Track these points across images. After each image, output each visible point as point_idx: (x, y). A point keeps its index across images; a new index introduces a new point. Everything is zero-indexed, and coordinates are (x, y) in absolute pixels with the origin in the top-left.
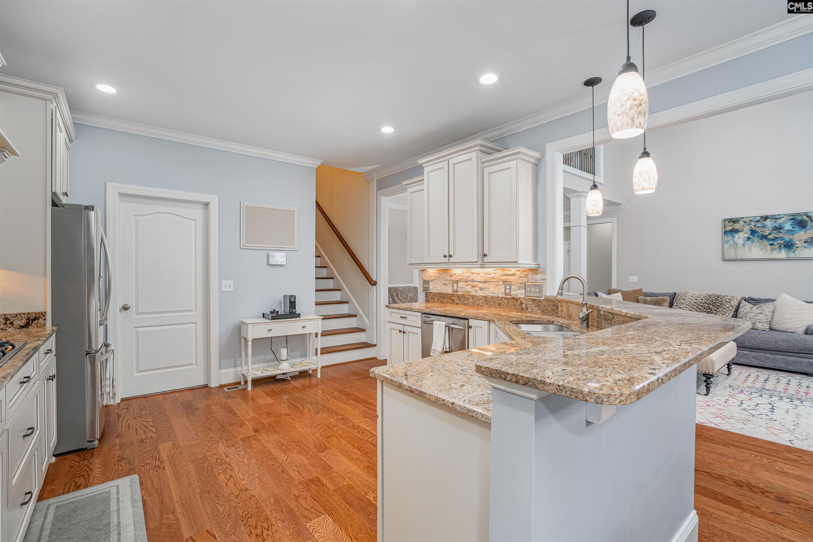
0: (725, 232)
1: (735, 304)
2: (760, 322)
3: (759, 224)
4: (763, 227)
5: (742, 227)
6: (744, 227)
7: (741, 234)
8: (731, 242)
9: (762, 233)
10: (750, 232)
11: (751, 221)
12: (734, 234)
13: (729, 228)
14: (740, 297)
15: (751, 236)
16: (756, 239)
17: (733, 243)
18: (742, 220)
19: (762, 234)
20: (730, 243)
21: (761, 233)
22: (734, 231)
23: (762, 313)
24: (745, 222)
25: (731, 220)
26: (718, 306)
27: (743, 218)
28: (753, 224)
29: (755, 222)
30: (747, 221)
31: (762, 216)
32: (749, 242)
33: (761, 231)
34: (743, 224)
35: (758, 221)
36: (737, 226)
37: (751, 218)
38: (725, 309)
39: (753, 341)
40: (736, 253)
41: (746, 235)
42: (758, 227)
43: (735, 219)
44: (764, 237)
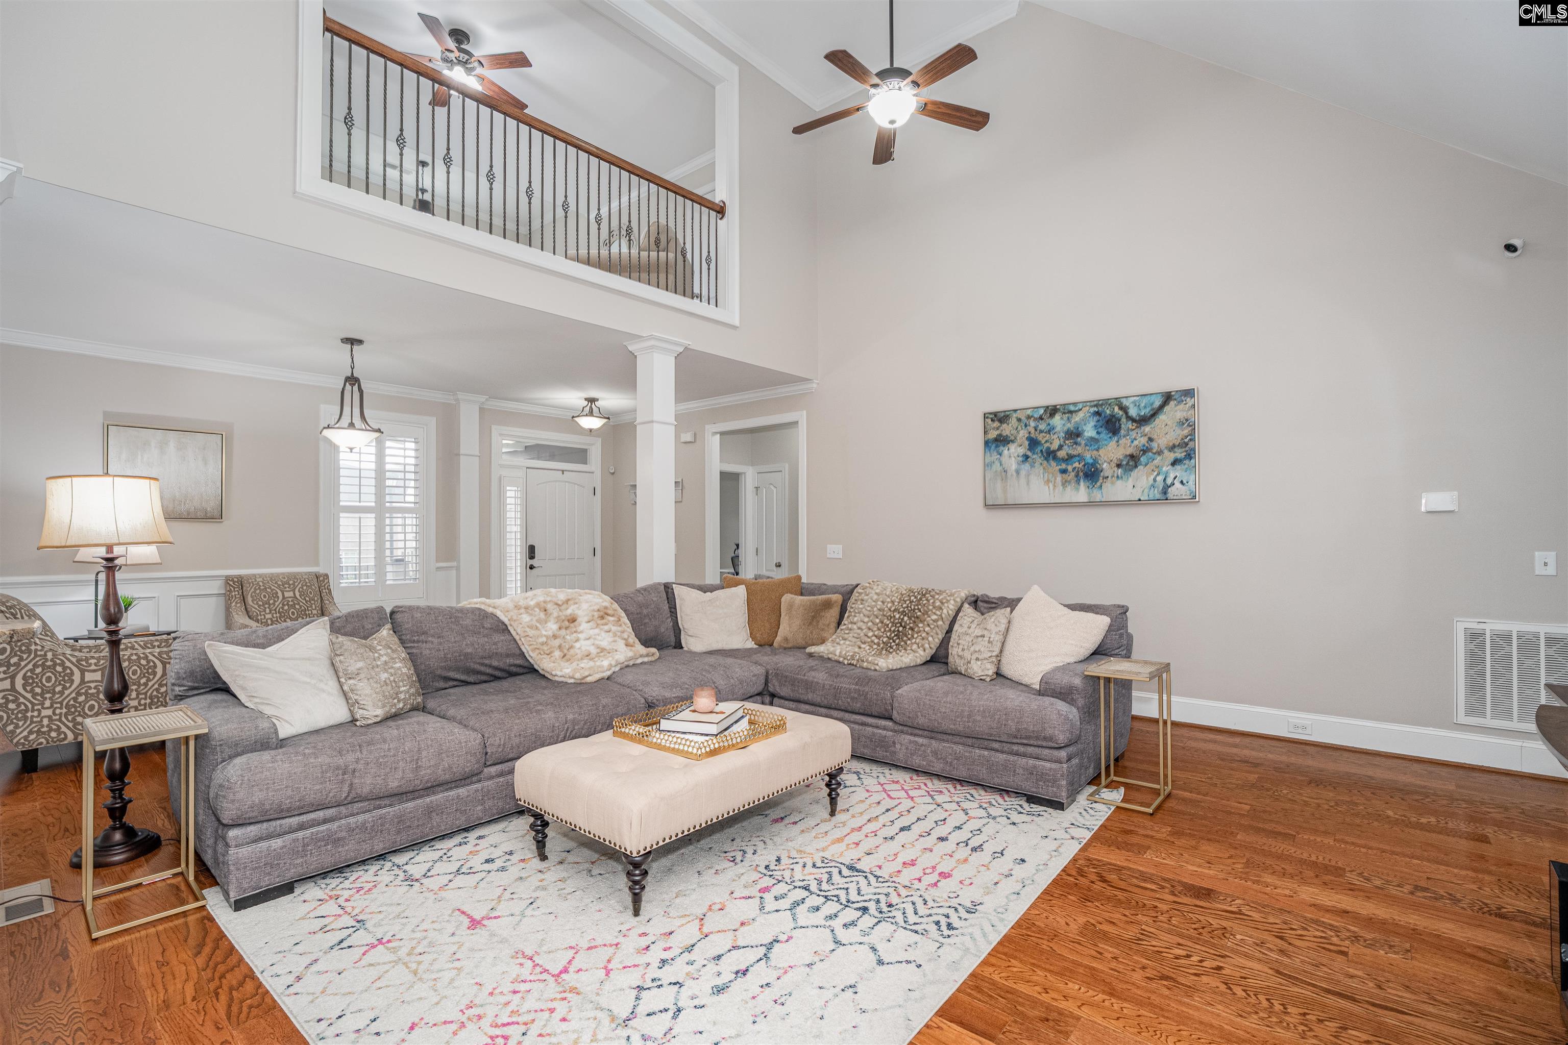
0: (987, 443)
1: (950, 612)
2: (977, 659)
3: (1042, 426)
4: (1049, 432)
5: (1014, 432)
6: (1018, 432)
7: (1013, 447)
8: (997, 467)
9: (1048, 445)
10: (1027, 443)
11: (1029, 417)
12: (1002, 448)
13: (993, 434)
14: (963, 595)
15: (1029, 453)
16: (1037, 458)
17: (999, 469)
18: (1015, 415)
19: (1048, 448)
20: (994, 467)
21: (1046, 445)
22: (1001, 441)
23: (983, 636)
24: (1019, 420)
25: (995, 416)
26: (917, 617)
27: (1015, 411)
28: (1032, 424)
29: (1035, 419)
30: (1023, 418)
31: (1048, 407)
32: (1027, 466)
33: (1046, 442)
34: (1017, 423)
35: (1041, 418)
36: (1007, 430)
37: (1029, 412)
38: (929, 625)
39: (931, 712)
40: (1005, 491)
41: (1021, 451)
42: (1041, 431)
43: (1002, 415)
44: (1050, 455)
